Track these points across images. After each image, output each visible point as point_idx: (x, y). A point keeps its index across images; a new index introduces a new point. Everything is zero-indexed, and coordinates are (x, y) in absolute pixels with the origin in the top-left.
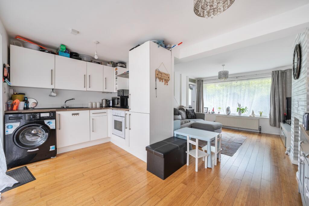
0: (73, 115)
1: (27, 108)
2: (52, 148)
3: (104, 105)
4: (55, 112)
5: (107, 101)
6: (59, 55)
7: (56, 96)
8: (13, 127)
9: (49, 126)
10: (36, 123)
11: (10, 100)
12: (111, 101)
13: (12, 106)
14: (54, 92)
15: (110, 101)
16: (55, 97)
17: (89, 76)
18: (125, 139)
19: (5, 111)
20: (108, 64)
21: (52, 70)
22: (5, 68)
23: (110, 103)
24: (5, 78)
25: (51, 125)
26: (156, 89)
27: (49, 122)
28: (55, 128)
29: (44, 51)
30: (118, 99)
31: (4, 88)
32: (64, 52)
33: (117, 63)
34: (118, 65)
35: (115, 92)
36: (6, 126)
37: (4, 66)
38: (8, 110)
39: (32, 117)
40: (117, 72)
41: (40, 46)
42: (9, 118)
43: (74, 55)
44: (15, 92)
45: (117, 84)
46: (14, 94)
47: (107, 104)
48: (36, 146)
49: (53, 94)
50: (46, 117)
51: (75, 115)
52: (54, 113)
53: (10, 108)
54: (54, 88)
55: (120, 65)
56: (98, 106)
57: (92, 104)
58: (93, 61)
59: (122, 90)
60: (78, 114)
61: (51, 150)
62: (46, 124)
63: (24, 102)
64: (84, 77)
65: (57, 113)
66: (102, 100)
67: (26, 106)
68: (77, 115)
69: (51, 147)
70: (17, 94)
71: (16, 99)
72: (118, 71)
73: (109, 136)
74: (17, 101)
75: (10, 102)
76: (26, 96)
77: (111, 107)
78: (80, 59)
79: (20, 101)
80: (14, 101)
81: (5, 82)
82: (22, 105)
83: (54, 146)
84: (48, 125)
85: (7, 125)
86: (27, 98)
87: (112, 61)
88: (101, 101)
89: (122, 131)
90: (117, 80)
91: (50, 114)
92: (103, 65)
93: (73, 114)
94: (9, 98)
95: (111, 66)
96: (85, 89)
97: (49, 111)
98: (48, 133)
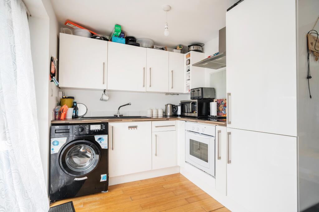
0: (130, 129)
1: (75, 117)
2: (103, 178)
3: (169, 114)
4: (108, 123)
5: (174, 107)
6: (112, 41)
7: (109, 99)
8: (60, 144)
9: (100, 144)
10: (85, 140)
11: (58, 106)
12: (179, 108)
13: (60, 113)
14: (106, 95)
15: (177, 106)
16: (107, 102)
17: (150, 69)
18: (214, 177)
19: (52, 121)
20: (175, 50)
21: (104, 64)
22: (52, 62)
23: (177, 111)
24: (52, 75)
25: (103, 142)
26: (309, 77)
27: (100, 139)
28: (107, 148)
29: (95, 37)
30: (194, 103)
31: (51, 90)
32: (119, 37)
33: (189, 46)
34: (192, 48)
35: (185, 92)
36: (52, 142)
37: (52, 60)
38: (55, 119)
39: (80, 130)
40: (189, 60)
41: (91, 32)
42: (56, 130)
43: (131, 41)
44: (64, 95)
45: (189, 80)
46: (63, 98)
47: (173, 111)
48: (85, 174)
49: (105, 97)
50: (97, 130)
51: (133, 129)
52: (106, 124)
53: (57, 117)
54: (106, 89)
55: (196, 48)
56: (161, 114)
57: (152, 112)
58: (155, 47)
59: (200, 89)
60: (136, 127)
61: (101, 180)
62: (97, 141)
63: (73, 108)
64: (143, 70)
65: (111, 124)
66: (167, 106)
67: (74, 114)
68: (135, 129)
69: (102, 176)
70: (66, 98)
71: (64, 105)
72: (191, 58)
73: (179, 165)
74: (65, 107)
75: (57, 109)
76: (75, 101)
77: (179, 117)
78: (138, 45)
79: (68, 107)
80: (62, 107)
81: (52, 81)
82: (70, 112)
83: (106, 175)
84: (99, 142)
85: (52, 140)
86: (76, 103)
87: (182, 44)
88: (164, 108)
89: (207, 161)
90: (189, 73)
91: (101, 126)
92: (167, 52)
93: (130, 127)
94: (58, 103)
95: (179, 53)
96: (144, 90)
97: (101, 122)
98: (98, 155)
